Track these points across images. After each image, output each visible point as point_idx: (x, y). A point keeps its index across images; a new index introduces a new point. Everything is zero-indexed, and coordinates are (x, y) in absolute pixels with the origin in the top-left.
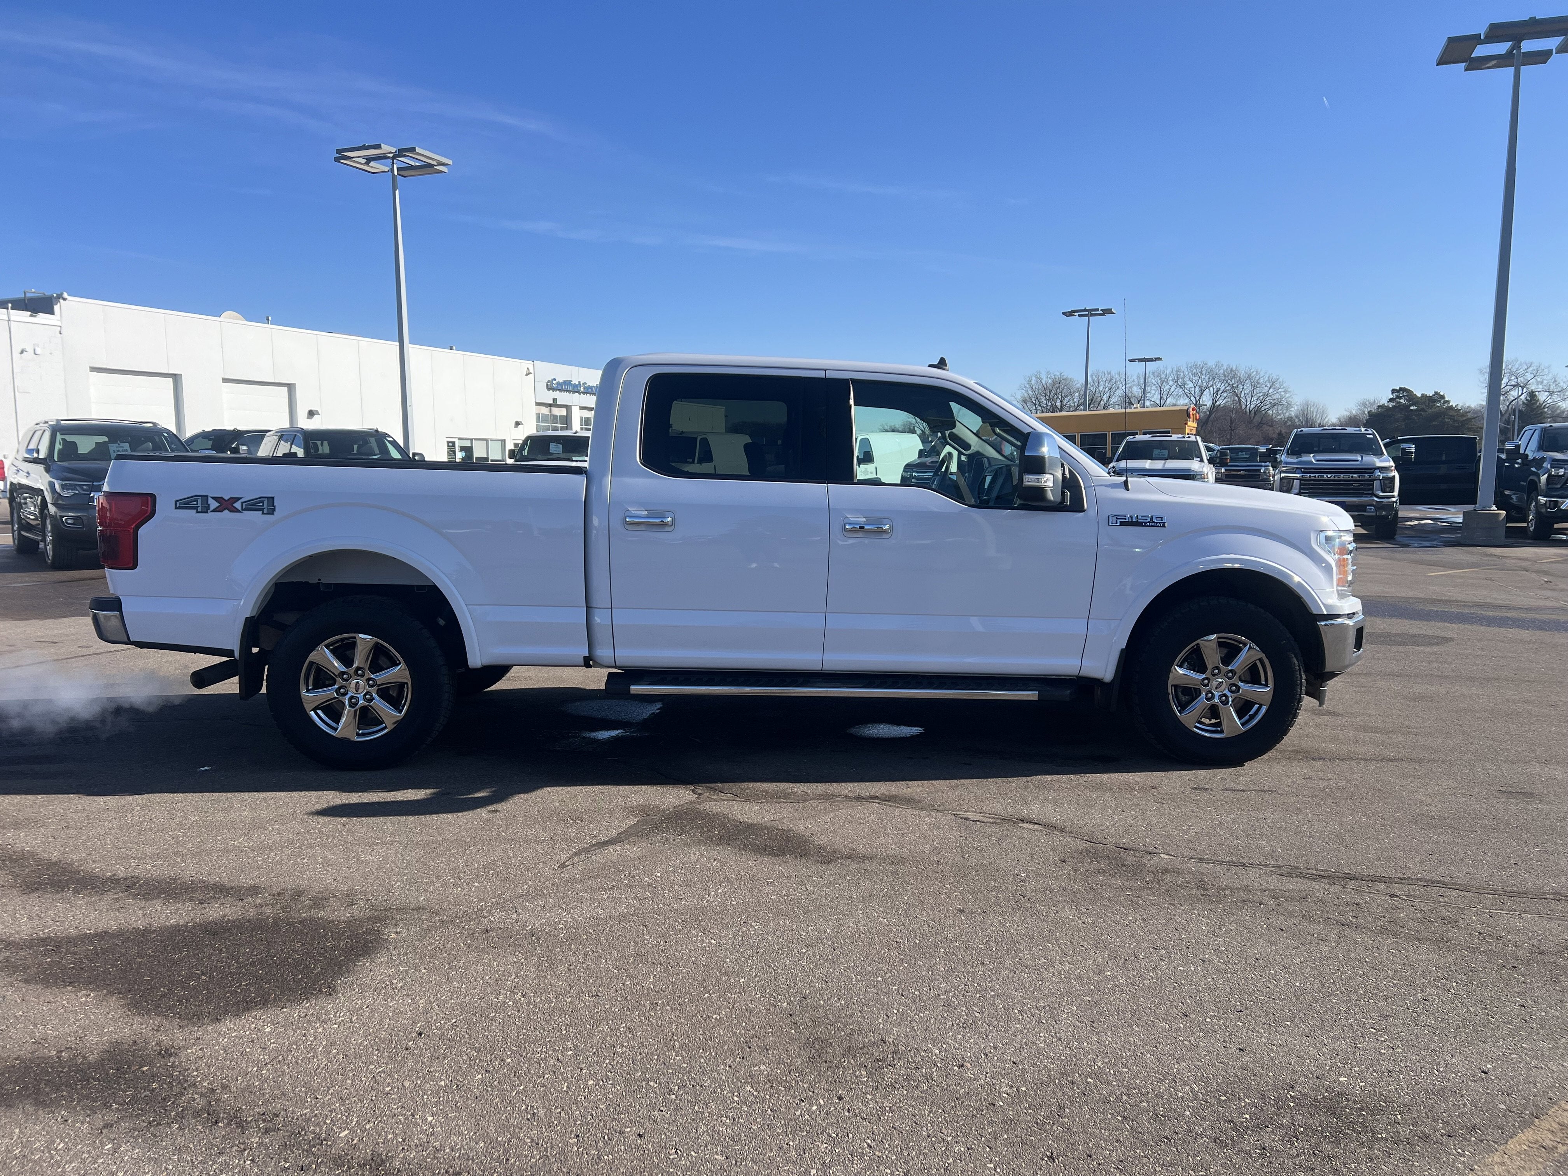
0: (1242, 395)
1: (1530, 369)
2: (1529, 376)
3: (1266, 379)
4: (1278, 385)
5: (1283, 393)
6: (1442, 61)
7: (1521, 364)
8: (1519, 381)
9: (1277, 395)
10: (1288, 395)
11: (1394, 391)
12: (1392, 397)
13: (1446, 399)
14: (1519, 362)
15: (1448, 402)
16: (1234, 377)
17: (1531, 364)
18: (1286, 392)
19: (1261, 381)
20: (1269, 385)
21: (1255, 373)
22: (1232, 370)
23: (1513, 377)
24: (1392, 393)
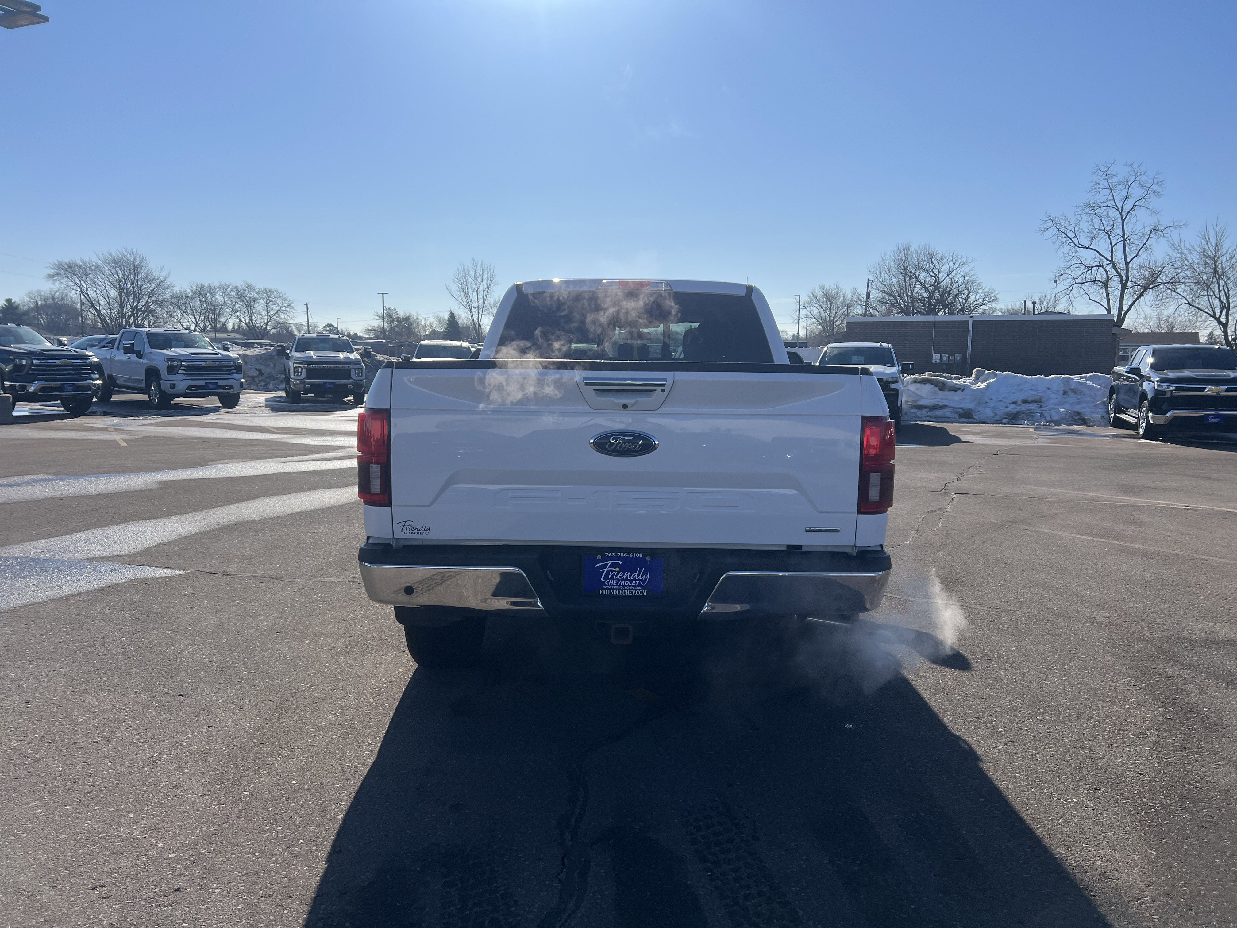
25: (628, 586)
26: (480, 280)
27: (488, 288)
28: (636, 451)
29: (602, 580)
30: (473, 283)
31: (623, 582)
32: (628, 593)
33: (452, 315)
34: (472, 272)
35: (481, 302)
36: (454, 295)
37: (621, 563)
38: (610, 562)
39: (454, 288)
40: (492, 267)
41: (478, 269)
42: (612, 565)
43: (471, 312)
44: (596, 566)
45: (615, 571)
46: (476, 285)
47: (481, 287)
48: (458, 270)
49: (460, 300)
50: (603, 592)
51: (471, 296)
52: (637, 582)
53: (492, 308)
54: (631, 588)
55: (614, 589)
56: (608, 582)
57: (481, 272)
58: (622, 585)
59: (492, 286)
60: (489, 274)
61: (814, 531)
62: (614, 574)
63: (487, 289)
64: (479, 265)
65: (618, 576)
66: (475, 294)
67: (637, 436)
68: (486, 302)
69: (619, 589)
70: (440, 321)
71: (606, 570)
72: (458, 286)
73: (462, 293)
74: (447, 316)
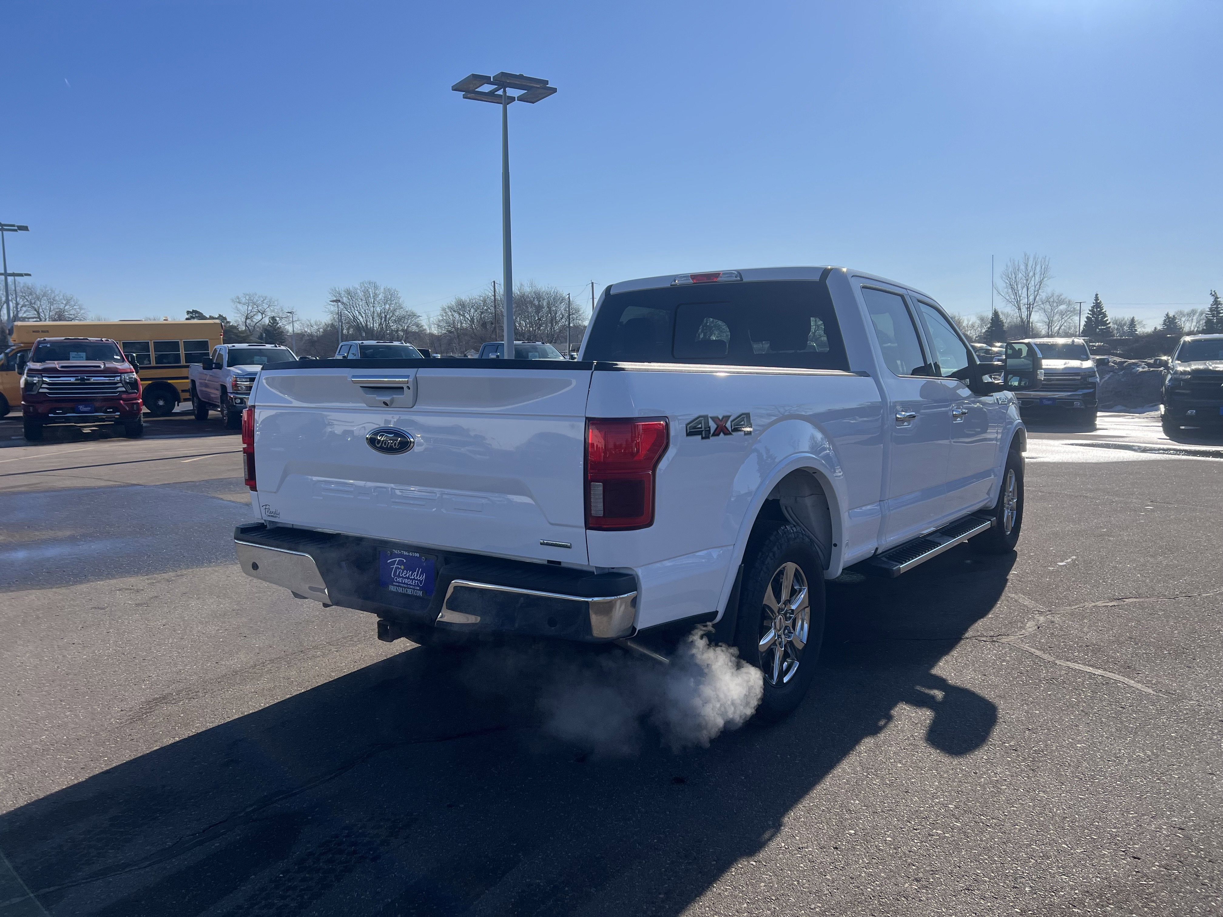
0: (41, 310)
1: (265, 301)
2: (265, 306)
3: (61, 297)
4: (73, 303)
5: (78, 310)
6: (456, 88)
7: (259, 297)
8: (259, 309)
9: (73, 311)
10: (82, 312)
11: (188, 312)
12: (187, 317)
13: (228, 320)
14: (257, 296)
15: (229, 322)
16: (31, 294)
17: (266, 297)
18: (81, 309)
19: (57, 298)
20: (64, 302)
21: (50, 291)
22: (28, 288)
23: (255, 306)
24: (188, 314)
25: (410, 584)
26: (1031, 274)
27: (1041, 282)
28: (396, 449)
29: (392, 576)
30: (1024, 278)
31: (406, 581)
32: (409, 592)
33: (996, 314)
34: (1022, 267)
35: (1031, 298)
36: (1002, 293)
37: (405, 561)
38: (398, 559)
39: (1001, 284)
40: (1047, 259)
41: (1030, 263)
42: (400, 563)
43: (1020, 309)
44: (388, 562)
45: (401, 568)
46: (1027, 280)
47: (1033, 282)
48: (1007, 266)
49: (1008, 298)
50: (392, 588)
51: (1020, 292)
52: (417, 581)
53: (1043, 304)
54: (411, 587)
55: (401, 587)
56: (396, 579)
57: (1034, 266)
58: (406, 584)
59: (1045, 279)
60: (1043, 267)
61: (547, 544)
62: (400, 571)
63: (1039, 284)
64: (1031, 259)
65: (403, 574)
66: (1025, 289)
67: (397, 433)
68: (1037, 297)
69: (403, 587)
70: (982, 319)
71: (395, 566)
72: (1006, 283)
73: (1010, 290)
74: (990, 315)
